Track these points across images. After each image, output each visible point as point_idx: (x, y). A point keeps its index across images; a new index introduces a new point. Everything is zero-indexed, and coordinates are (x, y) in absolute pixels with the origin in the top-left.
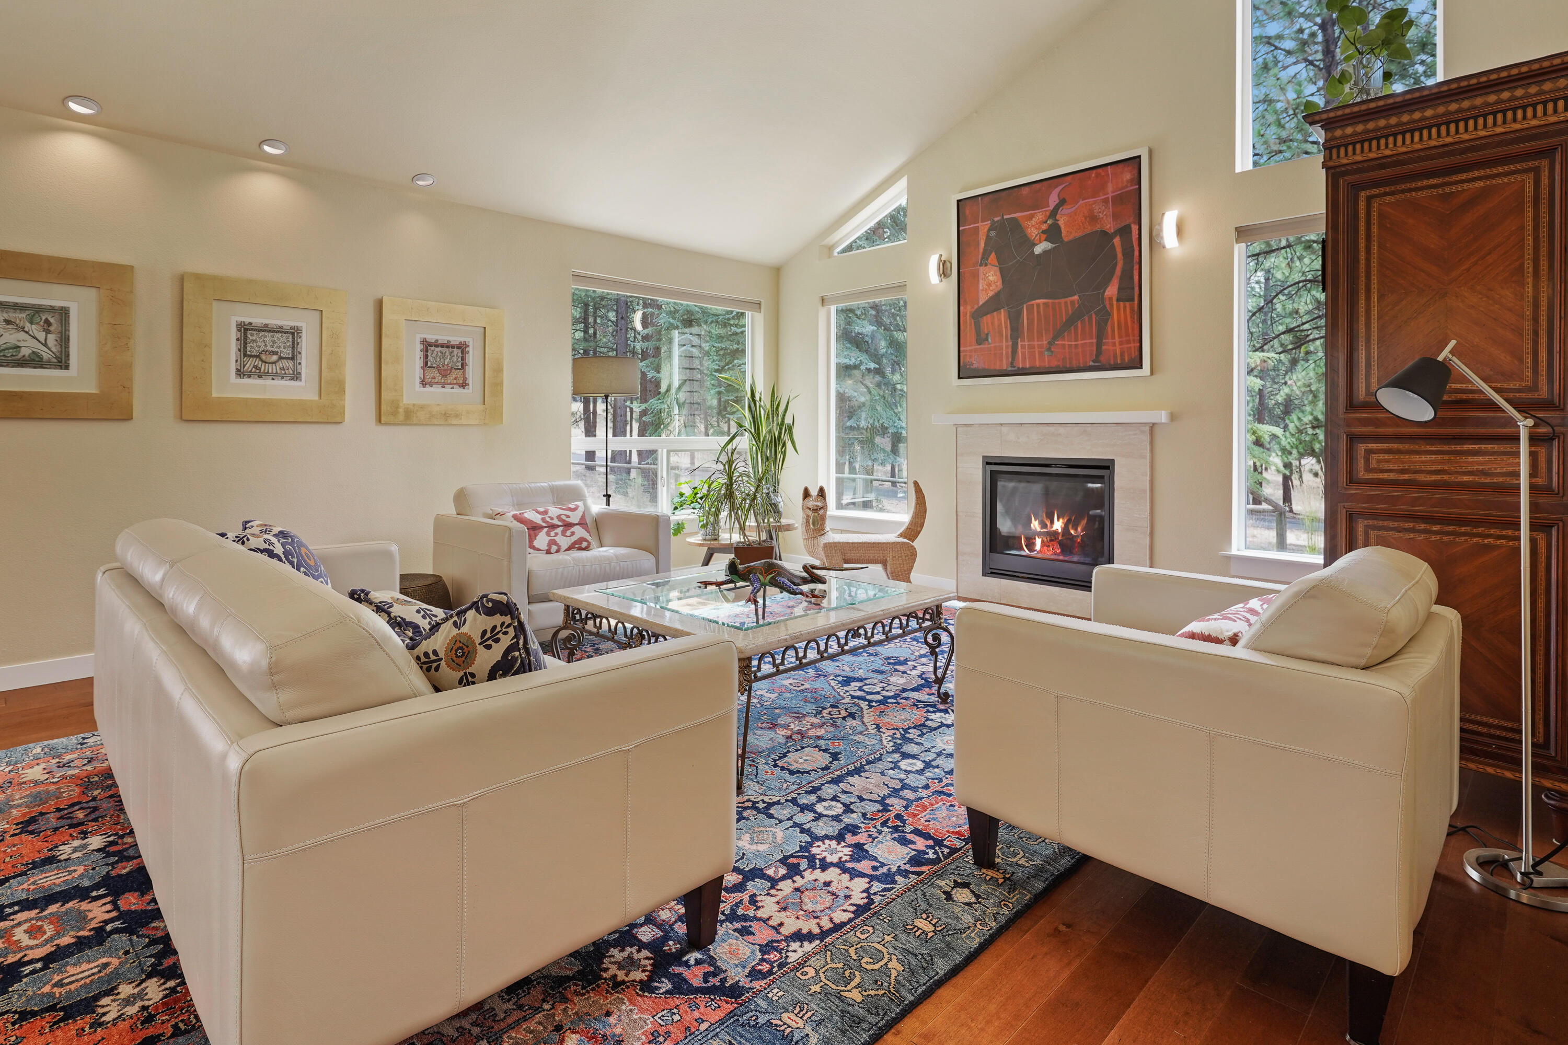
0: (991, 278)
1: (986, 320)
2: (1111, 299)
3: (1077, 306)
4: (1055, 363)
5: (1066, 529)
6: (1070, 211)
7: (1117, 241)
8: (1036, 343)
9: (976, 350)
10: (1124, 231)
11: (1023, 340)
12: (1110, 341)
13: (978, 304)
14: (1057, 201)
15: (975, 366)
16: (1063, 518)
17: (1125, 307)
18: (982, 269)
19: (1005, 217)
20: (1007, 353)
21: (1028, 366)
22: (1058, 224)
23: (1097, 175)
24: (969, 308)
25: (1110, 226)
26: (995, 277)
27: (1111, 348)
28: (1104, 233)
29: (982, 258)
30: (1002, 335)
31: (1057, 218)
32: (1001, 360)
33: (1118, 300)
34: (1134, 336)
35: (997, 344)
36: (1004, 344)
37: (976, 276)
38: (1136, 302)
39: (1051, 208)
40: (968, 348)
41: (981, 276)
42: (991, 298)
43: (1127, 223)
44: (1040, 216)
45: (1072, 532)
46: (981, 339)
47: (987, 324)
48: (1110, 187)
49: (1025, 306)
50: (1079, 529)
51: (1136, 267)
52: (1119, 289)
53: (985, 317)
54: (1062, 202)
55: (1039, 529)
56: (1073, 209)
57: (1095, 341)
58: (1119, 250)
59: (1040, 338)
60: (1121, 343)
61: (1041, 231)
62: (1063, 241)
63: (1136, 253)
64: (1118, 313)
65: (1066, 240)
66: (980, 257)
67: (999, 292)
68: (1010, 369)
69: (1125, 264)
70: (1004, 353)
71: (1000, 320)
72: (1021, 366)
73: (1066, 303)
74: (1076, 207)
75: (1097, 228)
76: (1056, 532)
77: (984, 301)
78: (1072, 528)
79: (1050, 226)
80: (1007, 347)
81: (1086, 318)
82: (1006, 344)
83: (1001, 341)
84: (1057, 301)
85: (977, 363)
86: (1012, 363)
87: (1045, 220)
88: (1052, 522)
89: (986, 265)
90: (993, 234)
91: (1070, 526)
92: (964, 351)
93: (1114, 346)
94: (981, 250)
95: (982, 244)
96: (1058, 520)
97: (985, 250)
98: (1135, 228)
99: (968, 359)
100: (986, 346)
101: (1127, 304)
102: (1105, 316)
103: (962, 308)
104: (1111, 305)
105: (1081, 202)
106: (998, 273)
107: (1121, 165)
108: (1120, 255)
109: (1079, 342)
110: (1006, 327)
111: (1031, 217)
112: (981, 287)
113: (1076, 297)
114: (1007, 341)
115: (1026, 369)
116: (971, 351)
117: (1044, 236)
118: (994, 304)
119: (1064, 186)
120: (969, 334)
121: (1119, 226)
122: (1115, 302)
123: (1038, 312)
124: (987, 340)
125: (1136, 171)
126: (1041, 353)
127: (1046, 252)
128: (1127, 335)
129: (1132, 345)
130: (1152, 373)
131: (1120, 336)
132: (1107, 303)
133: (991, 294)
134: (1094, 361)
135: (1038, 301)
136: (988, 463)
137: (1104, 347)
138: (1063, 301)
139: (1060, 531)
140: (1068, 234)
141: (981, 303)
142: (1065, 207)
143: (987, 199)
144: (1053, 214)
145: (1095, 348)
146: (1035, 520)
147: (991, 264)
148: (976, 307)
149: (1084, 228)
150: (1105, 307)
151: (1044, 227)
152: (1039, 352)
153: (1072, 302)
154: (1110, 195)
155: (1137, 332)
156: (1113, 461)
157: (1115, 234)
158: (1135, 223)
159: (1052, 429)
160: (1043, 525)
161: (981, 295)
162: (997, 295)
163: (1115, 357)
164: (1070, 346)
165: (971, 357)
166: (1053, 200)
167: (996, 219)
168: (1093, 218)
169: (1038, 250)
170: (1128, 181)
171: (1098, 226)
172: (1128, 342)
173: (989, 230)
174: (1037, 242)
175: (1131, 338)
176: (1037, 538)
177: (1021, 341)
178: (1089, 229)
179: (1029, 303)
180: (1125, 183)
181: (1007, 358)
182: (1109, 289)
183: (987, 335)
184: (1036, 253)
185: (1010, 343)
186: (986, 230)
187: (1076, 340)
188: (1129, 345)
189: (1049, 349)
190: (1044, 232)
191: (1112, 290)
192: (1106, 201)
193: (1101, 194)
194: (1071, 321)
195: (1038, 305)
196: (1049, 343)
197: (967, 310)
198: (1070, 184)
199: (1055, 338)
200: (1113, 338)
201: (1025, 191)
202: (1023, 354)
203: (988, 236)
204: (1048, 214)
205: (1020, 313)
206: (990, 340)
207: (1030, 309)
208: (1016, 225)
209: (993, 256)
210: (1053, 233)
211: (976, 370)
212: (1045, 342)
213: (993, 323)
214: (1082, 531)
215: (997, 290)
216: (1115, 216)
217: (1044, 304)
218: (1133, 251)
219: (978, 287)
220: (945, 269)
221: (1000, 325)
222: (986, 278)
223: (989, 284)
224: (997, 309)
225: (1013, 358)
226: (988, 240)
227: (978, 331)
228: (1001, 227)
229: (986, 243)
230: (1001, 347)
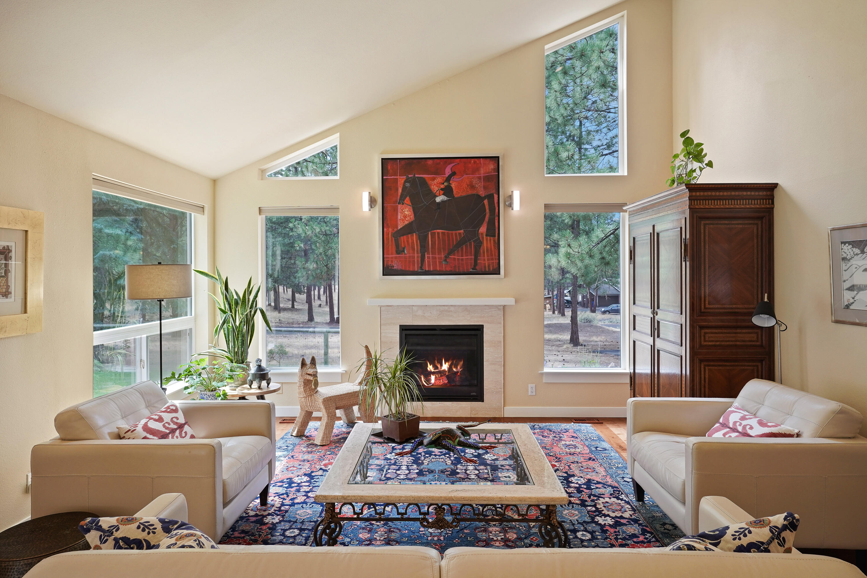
0: (406, 212)
1: (403, 239)
2: (482, 234)
3: (462, 236)
4: (449, 269)
5: (450, 368)
6: (459, 180)
7: (486, 202)
8: (437, 256)
9: (396, 258)
10: (490, 197)
11: (428, 254)
12: (482, 258)
13: (397, 228)
14: (451, 172)
15: (395, 268)
16: (448, 362)
17: (490, 240)
18: (400, 206)
19: (416, 176)
20: (418, 261)
21: (432, 269)
22: (451, 186)
23: (475, 162)
24: (390, 230)
25: (482, 193)
26: (409, 212)
27: (482, 262)
28: (479, 196)
29: (400, 200)
30: (414, 249)
31: (451, 182)
32: (414, 265)
33: (487, 235)
34: (495, 256)
35: (411, 255)
36: (416, 255)
37: (396, 210)
38: (496, 237)
39: (447, 176)
40: (390, 256)
41: (399, 210)
42: (406, 225)
43: (492, 192)
44: (439, 179)
45: (454, 370)
46: (399, 251)
47: (404, 241)
48: (482, 171)
49: (430, 233)
50: (459, 367)
51: (497, 218)
52: (487, 229)
53: (402, 237)
54: (453, 174)
55: (433, 370)
56: (460, 179)
57: (473, 257)
58: (487, 207)
59: (439, 253)
60: (488, 260)
61: (440, 188)
62: (454, 197)
63: (497, 211)
64: (487, 243)
65: (456, 196)
66: (399, 197)
67: (412, 222)
68: (420, 271)
69: (490, 215)
70: (416, 260)
71: (412, 240)
72: (427, 270)
73: (456, 234)
74: (462, 178)
75: (474, 192)
76: (444, 371)
77: (401, 227)
78: (454, 367)
79: (446, 186)
80: (418, 257)
81: (468, 243)
82: (417, 256)
83: (414, 253)
84: (450, 232)
85: (396, 266)
86: (421, 267)
87: (443, 183)
88: (441, 365)
89: (403, 204)
90: (408, 185)
91: (453, 367)
92: (387, 257)
93: (484, 261)
94: (399, 194)
95: (400, 190)
96: (445, 364)
97: (402, 195)
98: (496, 196)
99: (390, 263)
100: (403, 255)
101: (492, 238)
102: (479, 244)
103: (385, 230)
104: (483, 238)
105: (465, 176)
106: (412, 210)
107: (488, 160)
108: (487, 211)
109: (464, 258)
110: (417, 245)
111: (434, 179)
112: (399, 218)
113: (462, 231)
114: (417, 253)
115: (431, 271)
116: (392, 258)
117: (442, 192)
118: (408, 229)
119: (454, 164)
120: (392, 247)
121: (487, 194)
122: (485, 236)
123: (439, 237)
124: (404, 252)
125: (496, 165)
126: (440, 263)
127: (443, 202)
128: (492, 255)
129: (494, 261)
130: (505, 277)
131: (488, 256)
132: (480, 236)
133: (406, 223)
134: (473, 269)
135: (438, 231)
136: (403, 330)
137: (478, 261)
138: (454, 232)
139: (447, 370)
140: (457, 193)
141: (399, 228)
142: (455, 177)
143: (403, 162)
144: (448, 179)
145: (473, 261)
146: (430, 365)
147: (406, 204)
148: (396, 230)
149: (467, 191)
150: (479, 238)
151: (442, 186)
152: (439, 261)
153: (460, 234)
154: (482, 175)
155: (497, 254)
156: (483, 326)
157: (485, 198)
158: (496, 194)
160: (436, 367)
161: (399, 223)
162: (410, 224)
163: (485, 267)
164: (458, 259)
165: (392, 261)
166: (448, 171)
167: (410, 176)
168: (472, 187)
169: (438, 199)
170: (492, 169)
171: (475, 192)
172: (492, 259)
173: (405, 182)
174: (438, 195)
175: (494, 257)
176: (432, 376)
177: (427, 254)
178: (470, 192)
179: (433, 231)
180: (490, 171)
181: (417, 264)
182: (481, 228)
183: (404, 248)
184: (437, 201)
185: (420, 255)
186: (403, 182)
187: (462, 256)
188: (492, 261)
189: (445, 260)
190: (442, 189)
191: (483, 229)
192: (479, 178)
193: (477, 173)
194: (460, 244)
195: (438, 233)
196: (446, 257)
198: (458, 164)
199: (449, 254)
200: (484, 256)
201: (430, 162)
202: (429, 262)
203: (404, 185)
204: (445, 179)
205: (426, 236)
206: (406, 252)
207: (433, 235)
208: (423, 183)
209: (407, 198)
210: (447, 191)
211: (397, 270)
212: (443, 256)
213: (408, 241)
214: (460, 369)
215: (410, 221)
216: (485, 188)
217: (442, 233)
218: (495, 209)
219: (397, 218)
220: (372, 202)
221: (413, 243)
222: (402, 212)
223: (405, 217)
224: (411, 232)
225: (422, 264)
226: (404, 188)
227: (397, 246)
228: (413, 182)
229: (402, 190)
230: (414, 257)
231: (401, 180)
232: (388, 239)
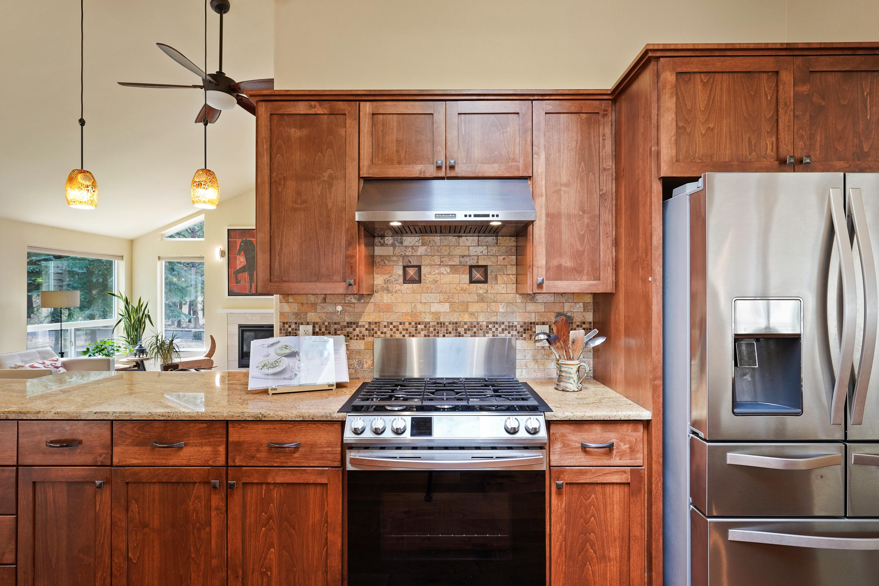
0: (242, 260)
1: (240, 275)
9: (236, 286)
18: (238, 256)
19: (248, 239)
24: (233, 270)
29: (238, 252)
37: (235, 259)
41: (238, 259)
42: (242, 267)
46: (238, 282)
68: (249, 293)
71: (245, 275)
82: (248, 285)
85: (236, 290)
89: (240, 255)
90: (242, 244)
94: (238, 249)
95: (238, 247)
97: (239, 250)
103: (229, 270)
106: (245, 259)
112: (238, 263)
114: (248, 283)
116: (233, 286)
118: (243, 270)
120: (233, 279)
133: (242, 266)
136: (240, 327)
141: (238, 269)
143: (240, 231)
148: (236, 270)
159: (265, 314)
161: (237, 266)
162: (244, 267)
165: (233, 288)
167: (244, 239)
173: (241, 243)
181: (248, 290)
183: (240, 280)
197: (232, 270)
203: (240, 245)
205: (253, 274)
206: (241, 282)
208: (251, 243)
209: (242, 252)
211: (236, 293)
213: (242, 276)
215: (244, 265)
219: (236, 263)
220: (222, 254)
221: (245, 277)
222: (239, 260)
223: (241, 262)
224: (244, 271)
225: (250, 290)
226: (240, 246)
227: (236, 279)
228: (246, 242)
229: (240, 247)
230: (246, 286)
231: (239, 241)
232: (231, 275)
